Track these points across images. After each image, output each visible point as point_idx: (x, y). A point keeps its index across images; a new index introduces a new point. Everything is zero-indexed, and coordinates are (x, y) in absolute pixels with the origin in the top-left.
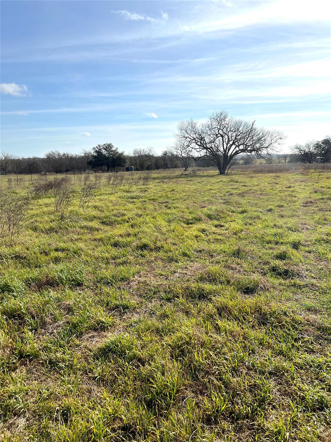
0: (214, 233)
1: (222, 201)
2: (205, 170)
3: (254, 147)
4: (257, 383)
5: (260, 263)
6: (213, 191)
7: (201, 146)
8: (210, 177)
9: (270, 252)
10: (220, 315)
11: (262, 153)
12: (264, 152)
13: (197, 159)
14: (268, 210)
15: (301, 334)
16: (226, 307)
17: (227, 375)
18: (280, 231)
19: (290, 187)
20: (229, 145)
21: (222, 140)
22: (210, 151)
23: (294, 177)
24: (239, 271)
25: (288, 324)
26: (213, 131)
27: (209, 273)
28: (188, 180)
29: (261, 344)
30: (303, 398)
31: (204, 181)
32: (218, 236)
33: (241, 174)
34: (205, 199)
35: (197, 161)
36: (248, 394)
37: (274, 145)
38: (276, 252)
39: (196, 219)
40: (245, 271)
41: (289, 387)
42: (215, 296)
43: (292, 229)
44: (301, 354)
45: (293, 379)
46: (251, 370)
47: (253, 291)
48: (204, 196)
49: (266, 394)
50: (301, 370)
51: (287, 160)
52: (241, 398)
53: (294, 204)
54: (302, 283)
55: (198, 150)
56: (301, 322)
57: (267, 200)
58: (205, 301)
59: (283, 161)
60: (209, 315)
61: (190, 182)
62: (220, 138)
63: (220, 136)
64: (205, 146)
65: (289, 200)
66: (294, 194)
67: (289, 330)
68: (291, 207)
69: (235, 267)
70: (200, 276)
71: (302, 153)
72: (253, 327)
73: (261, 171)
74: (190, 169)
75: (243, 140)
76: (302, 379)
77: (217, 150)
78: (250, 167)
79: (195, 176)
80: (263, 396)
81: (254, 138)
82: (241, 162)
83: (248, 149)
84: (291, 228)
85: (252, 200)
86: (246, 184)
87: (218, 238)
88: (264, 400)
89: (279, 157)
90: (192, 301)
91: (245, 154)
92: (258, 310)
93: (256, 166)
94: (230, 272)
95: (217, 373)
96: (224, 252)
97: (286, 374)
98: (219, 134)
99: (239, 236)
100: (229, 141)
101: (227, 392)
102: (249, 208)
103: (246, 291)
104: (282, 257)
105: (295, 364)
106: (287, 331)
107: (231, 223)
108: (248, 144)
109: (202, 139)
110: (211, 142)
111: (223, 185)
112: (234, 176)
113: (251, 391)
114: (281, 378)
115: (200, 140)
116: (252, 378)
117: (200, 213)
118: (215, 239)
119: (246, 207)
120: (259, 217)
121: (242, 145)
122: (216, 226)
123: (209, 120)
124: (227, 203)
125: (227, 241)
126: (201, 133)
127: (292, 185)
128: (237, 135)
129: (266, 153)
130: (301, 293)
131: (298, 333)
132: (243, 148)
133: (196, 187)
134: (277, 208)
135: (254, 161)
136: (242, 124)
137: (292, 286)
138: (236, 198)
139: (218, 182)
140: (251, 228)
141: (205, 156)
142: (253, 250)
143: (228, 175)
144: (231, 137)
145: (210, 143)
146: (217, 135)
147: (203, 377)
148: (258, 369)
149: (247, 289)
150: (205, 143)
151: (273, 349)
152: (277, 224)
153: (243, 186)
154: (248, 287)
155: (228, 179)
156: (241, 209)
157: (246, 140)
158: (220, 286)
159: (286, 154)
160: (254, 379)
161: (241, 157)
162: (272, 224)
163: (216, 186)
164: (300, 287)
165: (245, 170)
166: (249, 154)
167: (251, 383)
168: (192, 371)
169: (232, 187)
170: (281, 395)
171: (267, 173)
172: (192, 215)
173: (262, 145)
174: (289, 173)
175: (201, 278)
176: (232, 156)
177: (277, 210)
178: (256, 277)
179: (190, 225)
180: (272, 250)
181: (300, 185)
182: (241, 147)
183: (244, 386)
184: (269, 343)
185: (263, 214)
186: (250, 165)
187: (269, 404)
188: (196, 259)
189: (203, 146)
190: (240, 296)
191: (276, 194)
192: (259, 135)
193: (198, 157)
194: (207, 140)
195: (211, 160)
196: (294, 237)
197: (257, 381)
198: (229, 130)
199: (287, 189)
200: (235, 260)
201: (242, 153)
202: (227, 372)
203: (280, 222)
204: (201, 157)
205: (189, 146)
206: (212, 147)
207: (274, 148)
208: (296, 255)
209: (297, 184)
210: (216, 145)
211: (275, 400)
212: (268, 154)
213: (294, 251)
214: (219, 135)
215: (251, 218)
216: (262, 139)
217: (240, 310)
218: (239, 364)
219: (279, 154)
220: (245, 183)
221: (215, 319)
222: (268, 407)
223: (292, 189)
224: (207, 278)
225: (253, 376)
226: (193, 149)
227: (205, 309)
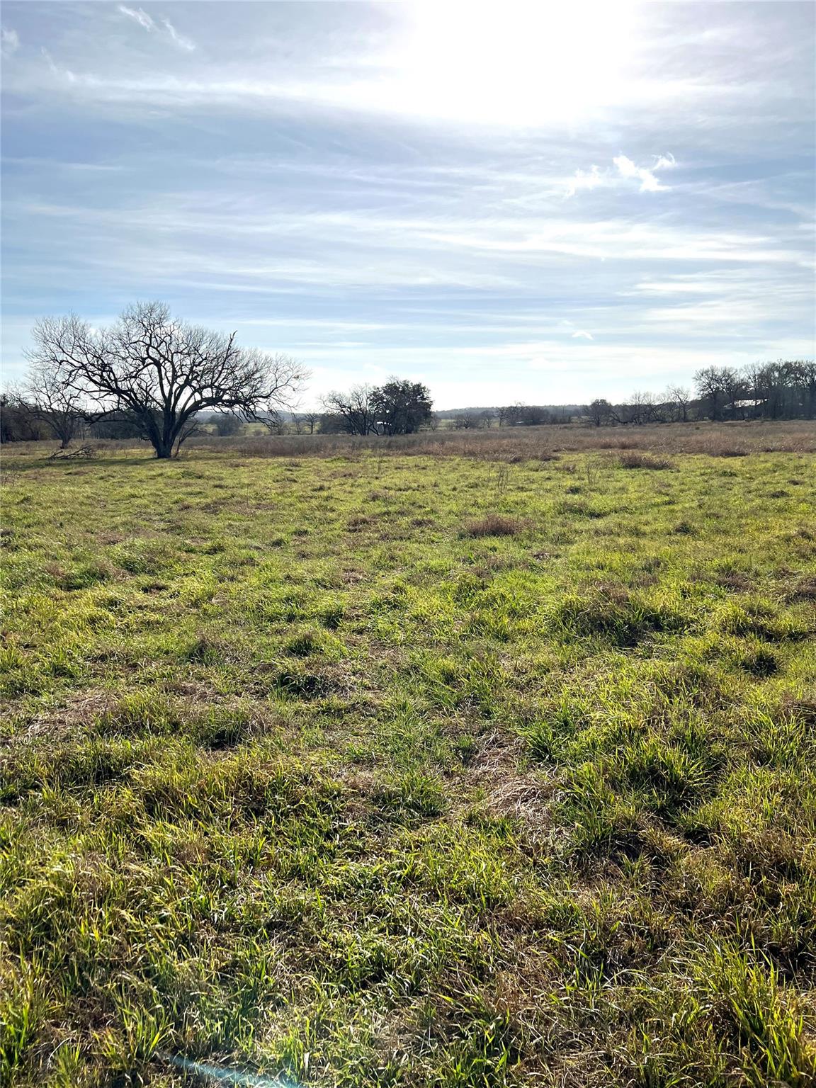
0: (140, 607)
1: (162, 525)
2: (117, 445)
3: (236, 393)
4: (240, 957)
5: (252, 670)
6: (138, 501)
7: (104, 385)
8: (132, 464)
9: (276, 641)
10: (150, 811)
11: (257, 409)
12: (262, 407)
13: (94, 419)
14: (274, 543)
15: (340, 819)
16: (167, 790)
17: (166, 958)
18: (298, 589)
19: (321, 488)
20: (176, 386)
21: (157, 374)
22: (128, 398)
23: (328, 464)
24: (203, 696)
25: (311, 804)
26: (131, 350)
27: (125, 712)
28: (69, 471)
29: (251, 862)
30: (341, 964)
31: (115, 474)
32: (152, 614)
33: (211, 459)
34: (118, 520)
35: (93, 422)
36: (218, 991)
37: (284, 391)
38: (288, 640)
39: (94, 575)
40: (217, 693)
41: (311, 947)
42: (138, 767)
43: (324, 583)
44: (339, 866)
45: (320, 925)
46: (226, 930)
47: (234, 740)
48: (115, 514)
49: (260, 978)
50: (338, 900)
51: (316, 428)
52: (199, 1007)
53: (332, 526)
54: (345, 703)
55: (96, 395)
56: (339, 793)
57: (272, 520)
58: (114, 784)
59: (307, 429)
60: (122, 819)
61: (77, 476)
62: (153, 368)
63: (151, 364)
64: (114, 386)
65: (320, 519)
66: (331, 504)
67: (315, 816)
68: (324, 534)
69: (191, 687)
70: (99, 723)
71: (346, 413)
72: (234, 824)
73: (257, 452)
74: (76, 445)
75: (211, 376)
76: (340, 921)
77: (147, 398)
78: (231, 442)
79: (90, 461)
80: (252, 985)
81: (236, 373)
82: (211, 428)
83: (224, 398)
84: (324, 580)
85: (234, 520)
86: (223, 483)
87: (152, 619)
88: (255, 994)
89: (297, 419)
90: (79, 790)
91: (218, 410)
92: (245, 783)
93: (246, 438)
94: (180, 701)
95: (140, 959)
96: (167, 653)
97: (305, 919)
98: (149, 357)
99: (205, 610)
100: (175, 377)
101: (165, 1002)
102: (229, 540)
103: (217, 741)
104: (302, 648)
105: (325, 891)
106: (309, 818)
107: (185, 579)
108: (222, 387)
109: (104, 368)
110: (129, 377)
111: (166, 485)
112: (192, 463)
113: (223, 981)
114: (294, 930)
115: (99, 369)
116: (228, 948)
117: (102, 558)
118: (142, 622)
119: (222, 538)
120: (252, 559)
121: (209, 389)
122: (145, 590)
123: (121, 321)
124: (175, 529)
125: (175, 625)
126: (100, 352)
127: (326, 484)
128: (194, 362)
129: (266, 409)
130: (342, 726)
131: (334, 818)
132: (210, 396)
133: (94, 491)
134: (294, 537)
135: (240, 428)
136: (205, 338)
137: (323, 712)
138: (199, 518)
139: (153, 478)
140: (234, 587)
141: (114, 410)
142: (238, 641)
143: (178, 460)
144: (181, 368)
145: (125, 379)
146: (143, 360)
147: (102, 982)
148: (242, 924)
149: (221, 736)
150: (113, 378)
151: (278, 868)
152: (293, 574)
153: (216, 486)
154: (224, 732)
155: (179, 470)
156: (209, 543)
157: (216, 376)
158: (153, 740)
159: (312, 413)
160: (233, 949)
161: (209, 417)
162: (281, 576)
163: (148, 488)
164: (339, 713)
165: (219, 448)
166: (226, 409)
167: (223, 961)
168: (72, 973)
169: (189, 489)
170: (295, 970)
171: (271, 457)
172: (82, 566)
173: (255, 391)
174: (319, 457)
175: (102, 726)
176: (185, 414)
177: (292, 541)
178: (242, 704)
179: (76, 592)
180: (279, 637)
181: (341, 485)
182: (207, 393)
183: (207, 973)
184: (269, 855)
185: (262, 553)
186: (230, 437)
187: (268, 998)
188: (92, 680)
189: (109, 386)
190: (201, 757)
191: (291, 505)
192: (246, 365)
193: (96, 414)
194: (119, 372)
195: (133, 422)
196: (328, 601)
197: (240, 953)
198: (173, 349)
199: (316, 493)
200: (193, 670)
201: (210, 407)
202: (165, 951)
203: (300, 568)
204: (106, 413)
205: (68, 384)
206: (132, 390)
207: (282, 398)
208: (330, 641)
209: (336, 481)
210: (144, 385)
211: (281, 987)
212: (271, 411)
213: (328, 633)
214: (151, 361)
215: (233, 564)
216: (256, 376)
217: (202, 791)
218: (196, 924)
219: (295, 412)
220: (221, 479)
221: (138, 825)
222: (264, 1007)
223: (325, 494)
224: (120, 725)
225: (230, 945)
226: (82, 393)
227: (112, 804)
